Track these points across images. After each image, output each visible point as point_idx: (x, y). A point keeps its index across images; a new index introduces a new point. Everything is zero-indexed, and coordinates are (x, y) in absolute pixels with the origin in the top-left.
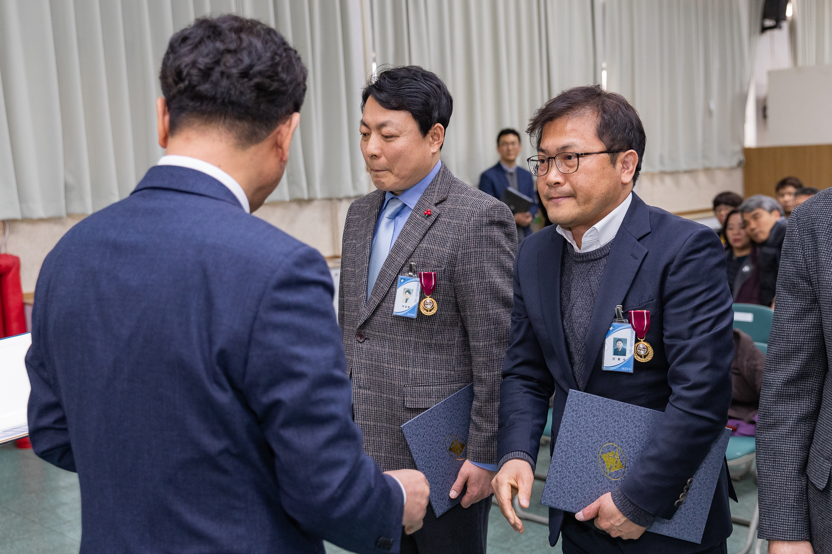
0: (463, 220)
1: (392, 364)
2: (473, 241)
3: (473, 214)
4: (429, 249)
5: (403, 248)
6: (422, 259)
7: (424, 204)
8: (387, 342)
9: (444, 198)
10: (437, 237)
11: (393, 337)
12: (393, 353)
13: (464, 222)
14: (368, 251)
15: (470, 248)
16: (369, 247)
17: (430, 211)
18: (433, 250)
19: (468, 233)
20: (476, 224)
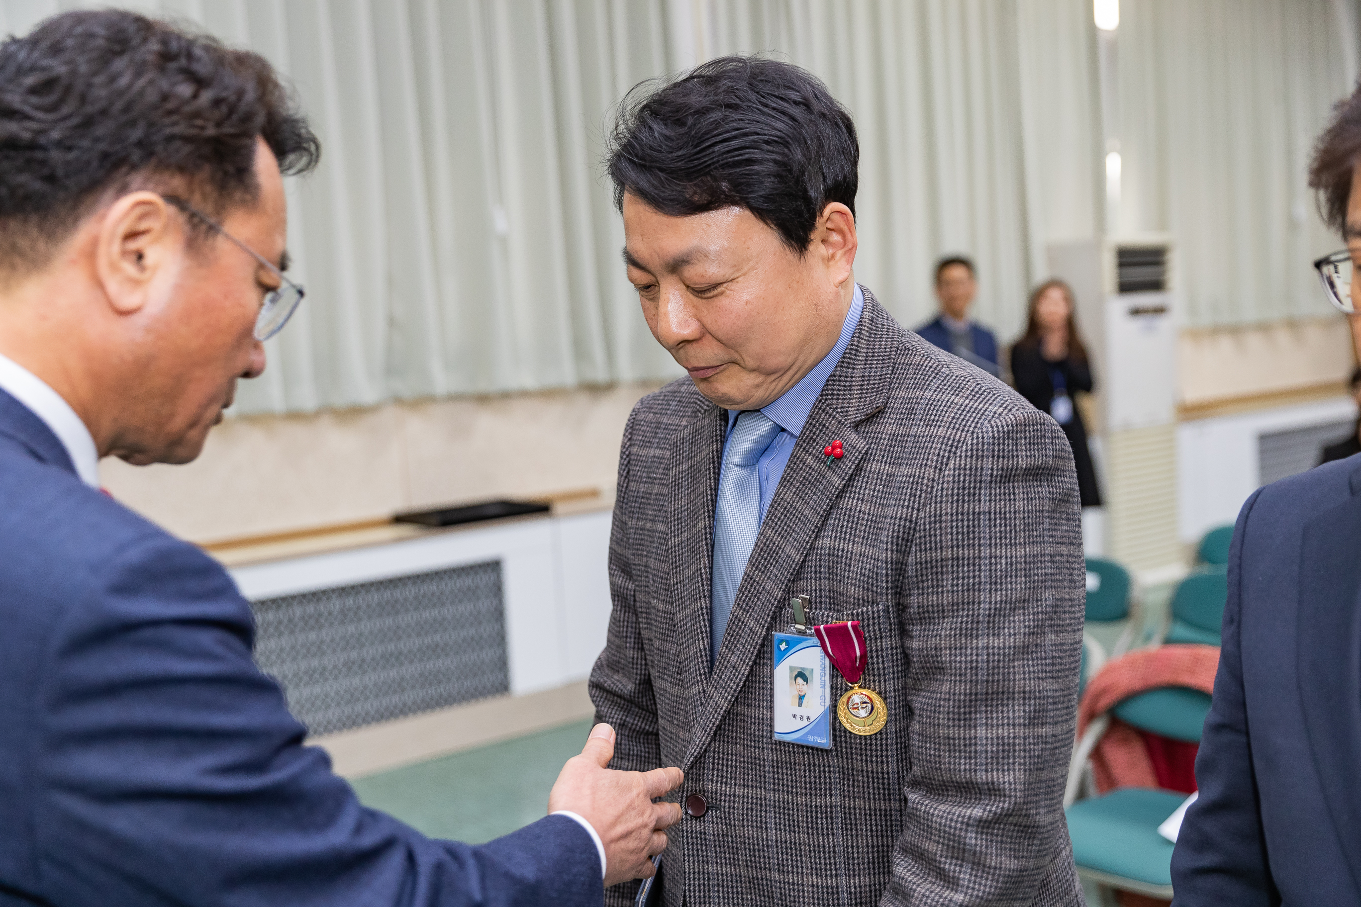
0: (926, 465)
1: (793, 872)
2: (952, 527)
3: (954, 449)
4: (840, 553)
5: (777, 554)
6: (827, 582)
7: (824, 426)
8: (770, 812)
9: (877, 407)
10: (858, 518)
11: (784, 798)
12: (791, 843)
13: (930, 472)
14: (705, 564)
15: (941, 548)
16: (708, 550)
17: (841, 447)
18: (849, 555)
19: (936, 502)
20: (962, 479)
